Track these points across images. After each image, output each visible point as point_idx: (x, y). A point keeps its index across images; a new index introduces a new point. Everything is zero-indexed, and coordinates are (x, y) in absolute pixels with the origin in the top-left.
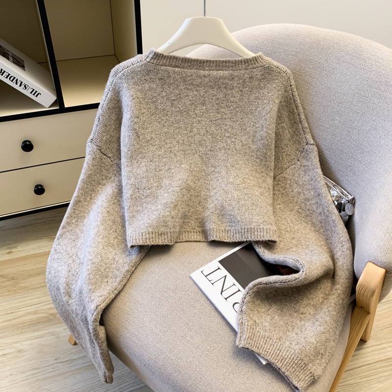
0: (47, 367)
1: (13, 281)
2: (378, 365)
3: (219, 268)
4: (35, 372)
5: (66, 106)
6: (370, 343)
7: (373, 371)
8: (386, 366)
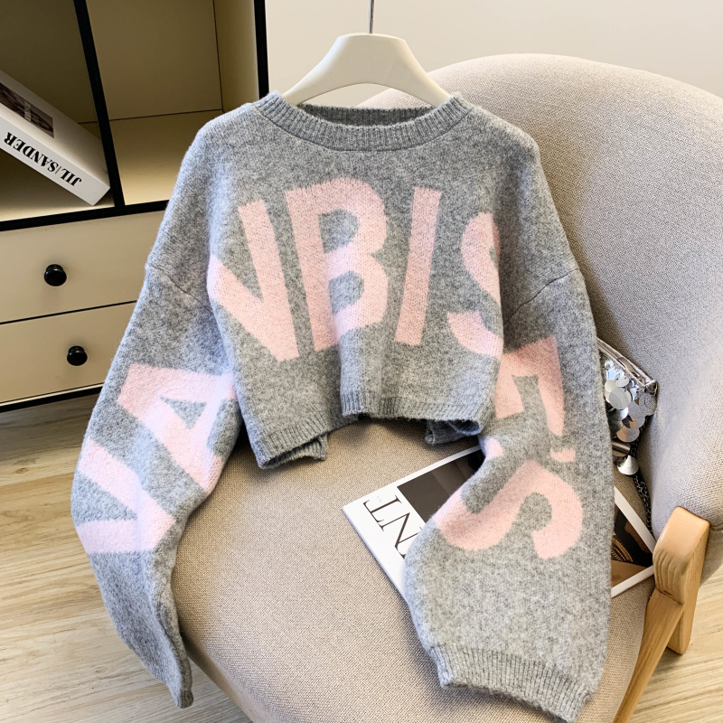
0: (82, 686)
1: (25, 523)
4: (57, 693)
5: (127, 203)
6: (688, 657)
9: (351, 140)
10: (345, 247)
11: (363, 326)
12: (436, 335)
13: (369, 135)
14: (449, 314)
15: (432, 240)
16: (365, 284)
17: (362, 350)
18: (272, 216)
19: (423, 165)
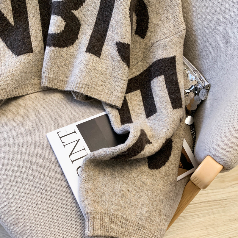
2: (202, 205)
3: (75, 132)
7: (197, 209)
8: (207, 206)
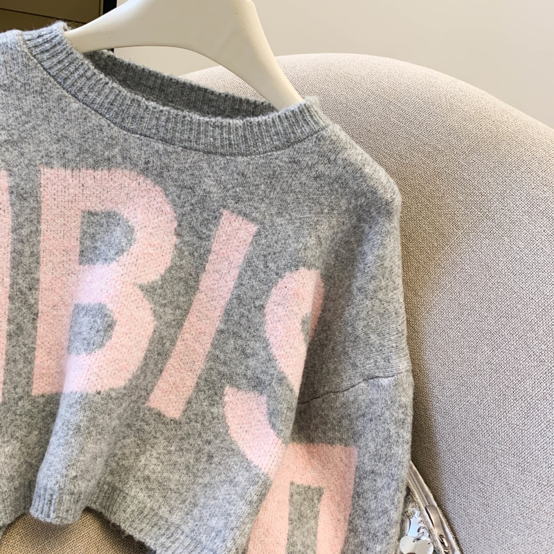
9: (148, 123)
10: (106, 265)
11: (92, 391)
12: (203, 412)
13: (176, 123)
14: (228, 389)
15: (231, 284)
16: (117, 328)
17: (79, 428)
18: (13, 196)
19: (242, 185)
